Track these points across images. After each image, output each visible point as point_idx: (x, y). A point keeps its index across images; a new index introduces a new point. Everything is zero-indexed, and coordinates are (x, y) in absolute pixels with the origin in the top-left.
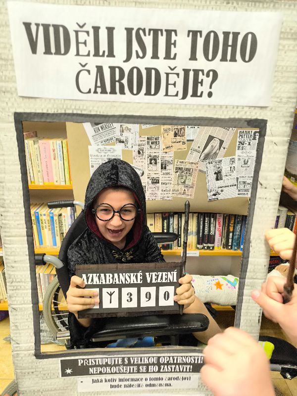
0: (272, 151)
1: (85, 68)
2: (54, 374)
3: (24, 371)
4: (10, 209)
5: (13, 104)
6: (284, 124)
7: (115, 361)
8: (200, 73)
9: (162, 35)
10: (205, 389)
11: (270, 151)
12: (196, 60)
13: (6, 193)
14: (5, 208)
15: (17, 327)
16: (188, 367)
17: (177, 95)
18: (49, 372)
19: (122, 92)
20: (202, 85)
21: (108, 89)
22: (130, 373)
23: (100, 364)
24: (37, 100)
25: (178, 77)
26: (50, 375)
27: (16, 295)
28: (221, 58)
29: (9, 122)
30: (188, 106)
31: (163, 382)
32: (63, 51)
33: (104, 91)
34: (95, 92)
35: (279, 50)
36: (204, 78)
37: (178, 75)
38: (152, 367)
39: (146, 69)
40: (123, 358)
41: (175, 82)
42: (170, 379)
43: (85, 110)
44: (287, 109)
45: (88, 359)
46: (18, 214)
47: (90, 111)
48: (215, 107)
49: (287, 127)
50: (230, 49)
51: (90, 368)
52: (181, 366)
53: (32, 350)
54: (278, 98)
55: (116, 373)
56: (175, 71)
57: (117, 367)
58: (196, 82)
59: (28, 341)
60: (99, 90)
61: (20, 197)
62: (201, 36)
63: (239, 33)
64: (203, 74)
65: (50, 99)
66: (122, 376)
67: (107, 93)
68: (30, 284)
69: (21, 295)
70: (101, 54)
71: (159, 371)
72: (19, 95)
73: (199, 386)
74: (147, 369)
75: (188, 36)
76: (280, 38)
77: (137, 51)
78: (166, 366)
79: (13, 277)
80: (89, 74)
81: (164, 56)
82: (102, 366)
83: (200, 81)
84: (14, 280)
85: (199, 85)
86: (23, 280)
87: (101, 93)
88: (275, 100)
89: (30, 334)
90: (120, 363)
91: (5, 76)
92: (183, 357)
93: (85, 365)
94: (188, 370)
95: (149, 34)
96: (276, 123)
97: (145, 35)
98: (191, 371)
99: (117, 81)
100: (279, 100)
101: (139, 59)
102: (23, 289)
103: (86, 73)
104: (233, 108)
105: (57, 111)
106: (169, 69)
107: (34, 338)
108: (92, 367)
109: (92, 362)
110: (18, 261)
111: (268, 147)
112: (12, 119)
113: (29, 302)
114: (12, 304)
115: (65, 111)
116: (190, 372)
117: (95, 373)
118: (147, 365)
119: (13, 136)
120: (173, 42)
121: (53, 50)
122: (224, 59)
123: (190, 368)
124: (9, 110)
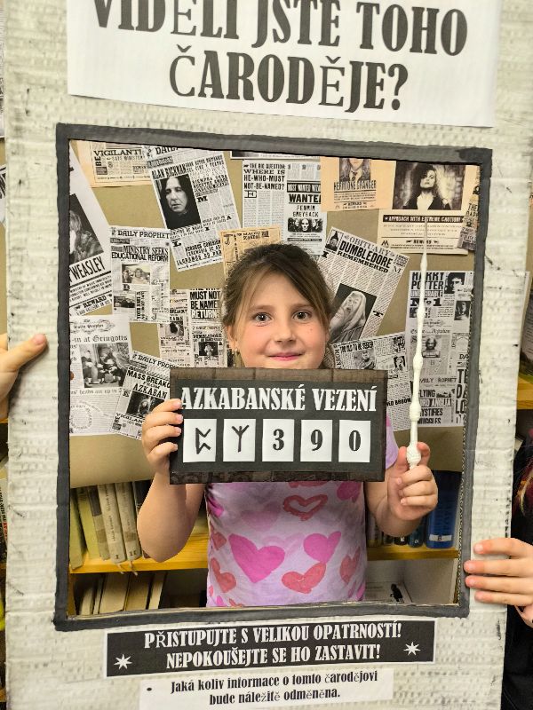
0: (504, 203)
1: (187, 54)
2: (91, 669)
3: (26, 661)
4: (29, 303)
5: (57, 109)
6: (519, 156)
7: (221, 635)
8: (379, 69)
9: (316, 7)
10: (407, 701)
11: (500, 202)
12: (371, 47)
13: (26, 270)
14: (21, 299)
15: (23, 557)
16: (372, 647)
17: (340, 104)
18: (81, 663)
19: (249, 96)
20: (382, 89)
21: (225, 90)
22: (252, 665)
23: (190, 643)
24: (101, 102)
25: (343, 74)
26: (82, 670)
27: (24, 483)
28: (410, 46)
29: (46, 141)
30: (359, 124)
31: (321, 687)
32: (151, 25)
33: (217, 94)
34: (202, 94)
35: (501, 38)
36: (386, 76)
37: (342, 70)
38: (298, 649)
39: (289, 58)
40: (239, 629)
41: (338, 82)
42: (335, 679)
43: (182, 124)
44: (521, 133)
45: (165, 633)
46: (44, 312)
47: (192, 127)
48: (404, 125)
49: (526, 161)
50: (424, 33)
51: (169, 655)
52: (356, 647)
53: (49, 609)
54: (506, 112)
55: (222, 666)
56: (337, 64)
57: (225, 652)
58: (373, 84)
59: (43, 589)
60: (209, 91)
61: (52, 279)
62: (378, 12)
63: (437, 11)
64: (384, 71)
65: (123, 104)
66: (235, 674)
67: (222, 97)
68: (56, 459)
69: (37, 483)
70: (215, 32)
71: (312, 661)
72: (71, 92)
73: (395, 694)
74: (288, 656)
75: (358, 11)
76: (502, 21)
77: (275, 31)
78: (326, 648)
79: (22, 443)
80: (193, 63)
81: (320, 40)
82: (193, 650)
83: (378, 81)
84: (25, 452)
85: (378, 88)
86: (43, 452)
87: (213, 96)
88: (502, 116)
89: (47, 571)
90: (231, 642)
91: (49, 60)
92: (361, 625)
93: (158, 646)
94: (371, 657)
95: (295, 6)
96: (506, 155)
97: (288, 6)
98: (378, 657)
99: (240, 78)
100: (507, 117)
101: (278, 43)
102: (41, 471)
103: (188, 61)
104: (435, 128)
105: (134, 125)
106: (327, 60)
107: (55, 580)
108: (173, 650)
109: (173, 640)
110: (36, 410)
111: (497, 195)
112: (52, 135)
113: (51, 499)
114: (15, 504)
115: (148, 125)
116: (375, 660)
117: (177, 666)
118: (288, 645)
119: (51, 166)
120: (333, 18)
121: (135, 22)
122: (416, 48)
123: (375, 650)
124: (48, 119)
